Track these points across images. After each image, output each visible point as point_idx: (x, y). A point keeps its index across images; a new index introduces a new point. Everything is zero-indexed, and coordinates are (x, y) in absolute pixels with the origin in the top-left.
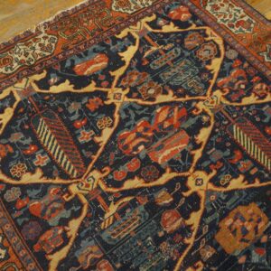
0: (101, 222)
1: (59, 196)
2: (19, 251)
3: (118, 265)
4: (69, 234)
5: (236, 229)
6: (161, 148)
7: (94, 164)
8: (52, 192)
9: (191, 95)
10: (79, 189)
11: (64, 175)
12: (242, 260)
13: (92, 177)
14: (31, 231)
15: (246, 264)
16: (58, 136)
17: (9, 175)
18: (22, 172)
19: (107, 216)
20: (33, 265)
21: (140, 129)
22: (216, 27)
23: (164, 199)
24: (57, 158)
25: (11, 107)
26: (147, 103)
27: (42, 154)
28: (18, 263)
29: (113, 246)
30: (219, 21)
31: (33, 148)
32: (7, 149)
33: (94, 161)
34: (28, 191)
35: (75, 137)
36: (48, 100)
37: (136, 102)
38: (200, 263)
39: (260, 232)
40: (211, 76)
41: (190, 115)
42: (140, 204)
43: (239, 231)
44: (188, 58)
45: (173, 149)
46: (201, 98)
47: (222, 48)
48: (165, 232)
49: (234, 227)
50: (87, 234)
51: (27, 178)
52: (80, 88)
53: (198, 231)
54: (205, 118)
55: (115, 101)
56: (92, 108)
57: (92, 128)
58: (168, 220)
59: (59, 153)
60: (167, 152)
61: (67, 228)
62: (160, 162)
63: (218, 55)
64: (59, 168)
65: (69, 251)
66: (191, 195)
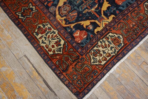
22: (59, 27)
30: (57, 32)
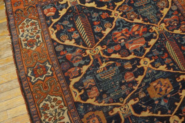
0: (97, 69)
1: (81, 54)
2: (58, 74)
3: (101, 91)
4: (82, 71)
5: (157, 88)
6: (132, 43)
7: (100, 43)
8: (78, 51)
9: (150, 22)
10: (91, 52)
11: (84, 45)
12: (156, 102)
13: (97, 48)
14: (65, 66)
15: (158, 105)
16: (85, 26)
17: (60, 39)
18: (66, 39)
19: (101, 67)
20: (63, 81)
21: (124, 32)
23: (128, 66)
24: (83, 37)
25: (66, 8)
26: (129, 21)
27: (76, 33)
28: (56, 79)
29: (101, 81)
31: (72, 29)
32: (61, 27)
33: (99, 42)
34: (67, 48)
35: (93, 29)
36: (84, 9)
37: (124, 20)
38: (137, 99)
39: (168, 92)
40: (162, 16)
41: (148, 32)
42: (117, 66)
43: (158, 90)
44: (153, 5)
45: (137, 45)
46: (155, 25)
47: (170, 4)
48: (125, 81)
49: (156, 87)
50: (90, 74)
51: (67, 42)
52: (100, 7)
53: (140, 84)
54: (154, 34)
55: (114, 16)
56: (103, 17)
57: (102, 26)
58: (128, 76)
59: (84, 34)
60: (134, 46)
61: (81, 69)
62: (130, 49)
63: (167, 7)
64: (83, 41)
65: (81, 79)
66: (141, 68)
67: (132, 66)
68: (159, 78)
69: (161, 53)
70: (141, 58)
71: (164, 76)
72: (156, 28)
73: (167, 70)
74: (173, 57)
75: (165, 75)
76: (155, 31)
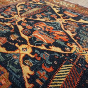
6: (41, 34)
9: (78, 42)
13: (22, 19)
21: (48, 27)
23: (13, 37)
25: (43, 4)
26: (63, 28)
31: (30, 8)
37: (61, 25)
41: (65, 43)
42: (10, 30)
51: (19, 8)
54: (68, 49)
55: (58, 20)
57: (43, 17)
62: (33, 34)
64: (24, 12)
67: (15, 40)
68: (8, 71)
69: (49, 63)
70: (29, 44)
71: (15, 76)
72: (78, 49)
73: (27, 78)
74: (53, 81)
75: (17, 78)
76: (73, 48)
